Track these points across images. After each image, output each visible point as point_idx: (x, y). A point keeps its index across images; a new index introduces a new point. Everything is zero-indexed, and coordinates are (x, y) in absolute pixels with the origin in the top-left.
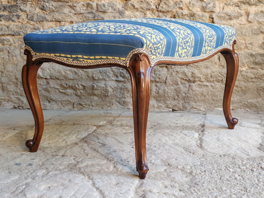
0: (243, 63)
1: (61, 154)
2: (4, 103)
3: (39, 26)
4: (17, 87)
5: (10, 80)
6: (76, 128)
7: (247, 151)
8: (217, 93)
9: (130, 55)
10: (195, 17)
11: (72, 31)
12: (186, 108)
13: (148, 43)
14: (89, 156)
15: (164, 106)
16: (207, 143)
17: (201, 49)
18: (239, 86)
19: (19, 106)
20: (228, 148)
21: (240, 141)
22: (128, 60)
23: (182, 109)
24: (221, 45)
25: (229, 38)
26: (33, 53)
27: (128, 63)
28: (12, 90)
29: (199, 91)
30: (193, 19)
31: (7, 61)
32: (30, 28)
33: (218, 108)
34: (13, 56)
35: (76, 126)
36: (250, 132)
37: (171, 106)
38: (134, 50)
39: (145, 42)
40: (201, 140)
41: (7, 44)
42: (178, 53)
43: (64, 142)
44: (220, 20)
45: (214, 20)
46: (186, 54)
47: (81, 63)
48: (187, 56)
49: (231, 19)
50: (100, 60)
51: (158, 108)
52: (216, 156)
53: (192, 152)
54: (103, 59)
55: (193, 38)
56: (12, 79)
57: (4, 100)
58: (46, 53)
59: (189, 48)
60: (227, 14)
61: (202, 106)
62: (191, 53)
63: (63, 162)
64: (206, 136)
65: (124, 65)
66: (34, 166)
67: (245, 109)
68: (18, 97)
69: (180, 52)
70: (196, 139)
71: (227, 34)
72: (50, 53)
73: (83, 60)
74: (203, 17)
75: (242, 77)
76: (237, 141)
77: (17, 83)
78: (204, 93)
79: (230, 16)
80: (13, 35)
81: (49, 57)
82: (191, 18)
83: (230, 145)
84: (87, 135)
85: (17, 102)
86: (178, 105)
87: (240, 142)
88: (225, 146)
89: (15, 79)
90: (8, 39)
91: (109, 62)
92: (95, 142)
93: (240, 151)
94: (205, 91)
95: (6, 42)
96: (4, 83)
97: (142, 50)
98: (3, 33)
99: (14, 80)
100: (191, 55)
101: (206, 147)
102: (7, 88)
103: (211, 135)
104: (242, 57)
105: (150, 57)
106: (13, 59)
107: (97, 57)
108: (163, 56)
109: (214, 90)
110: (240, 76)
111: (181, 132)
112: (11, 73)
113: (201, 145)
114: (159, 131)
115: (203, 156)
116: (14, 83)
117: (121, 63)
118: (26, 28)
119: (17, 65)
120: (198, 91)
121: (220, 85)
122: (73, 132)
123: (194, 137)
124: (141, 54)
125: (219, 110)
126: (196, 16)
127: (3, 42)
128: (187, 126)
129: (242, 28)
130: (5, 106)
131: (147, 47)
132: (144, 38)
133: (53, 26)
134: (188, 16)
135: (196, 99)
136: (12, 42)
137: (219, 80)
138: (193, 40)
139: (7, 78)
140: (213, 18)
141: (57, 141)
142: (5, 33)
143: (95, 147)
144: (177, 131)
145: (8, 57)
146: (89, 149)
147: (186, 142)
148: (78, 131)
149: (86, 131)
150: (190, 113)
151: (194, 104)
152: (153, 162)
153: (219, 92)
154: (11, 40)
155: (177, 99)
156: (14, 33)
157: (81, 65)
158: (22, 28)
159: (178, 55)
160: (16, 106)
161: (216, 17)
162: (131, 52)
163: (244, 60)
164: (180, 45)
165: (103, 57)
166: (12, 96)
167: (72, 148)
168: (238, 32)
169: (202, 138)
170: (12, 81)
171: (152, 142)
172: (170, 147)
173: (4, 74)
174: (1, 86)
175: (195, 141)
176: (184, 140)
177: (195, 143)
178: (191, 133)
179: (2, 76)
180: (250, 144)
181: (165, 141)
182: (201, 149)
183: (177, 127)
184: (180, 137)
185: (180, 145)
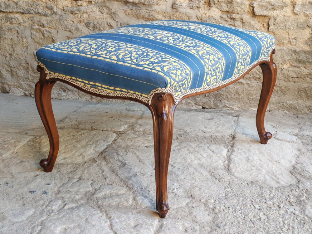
0: (285, 61)
1: (78, 176)
2: (13, 89)
3: (52, 5)
4: (28, 72)
5: (20, 65)
6: (95, 135)
7: (277, 176)
8: (252, 92)
9: (153, 93)
10: (232, 4)
11: (90, 55)
12: (218, 106)
13: (173, 82)
14: (108, 181)
15: (193, 103)
16: (236, 164)
17: (233, 71)
18: (279, 85)
19: (31, 94)
20: (258, 172)
21: (271, 162)
22: (150, 98)
23: (213, 107)
24: (257, 58)
25: (266, 49)
26: (47, 71)
27: (151, 101)
28: (22, 75)
29: (234, 88)
30: (231, 7)
31: (16, 42)
32: (42, 6)
33: (253, 108)
34: (23, 37)
35: (94, 132)
36: (284, 148)
37: (201, 104)
38: (157, 89)
39: (169, 81)
40: (229, 159)
41: (15, 24)
42: (206, 82)
43: (81, 156)
44: (261, 10)
45: (254, 10)
46: (215, 81)
47: (100, 91)
48: (216, 82)
49: (274, 9)
50: (120, 92)
51: (187, 105)
52: (243, 184)
53: (218, 178)
54: (124, 92)
55: (224, 62)
56: (22, 64)
57: (14, 85)
58: (61, 74)
59: (219, 74)
60: (270, 3)
61: (235, 105)
62: (221, 78)
63: (80, 188)
64: (236, 153)
65: (146, 102)
66: (49, 194)
67: (284, 111)
68: (29, 83)
69: (209, 80)
70: (224, 157)
71: (264, 47)
72: (66, 75)
73: (102, 89)
74: (242, 5)
75: (282, 76)
76: (269, 162)
77: (28, 68)
78: (238, 91)
79: (273, 6)
80: (23, 13)
81: (65, 78)
82: (229, 5)
83: (260, 167)
84: (106, 147)
85: (28, 89)
86: (209, 102)
87: (271, 164)
88: (254, 169)
89: (25, 63)
90: (16, 18)
91: (130, 96)
92: (114, 160)
93: (270, 177)
94: (239, 89)
95: (14, 21)
96: (13, 68)
97: (166, 90)
98: (11, 11)
99: (24, 65)
100: (220, 80)
101: (233, 170)
102: (16, 73)
103: (240, 153)
104: (284, 54)
105: (174, 95)
106: (23, 41)
107: (117, 89)
108: (189, 90)
109: (250, 89)
110: (280, 74)
111: (208, 147)
112: (20, 57)
113: (229, 166)
114: (184, 144)
115: (229, 184)
116: (25, 67)
117: (143, 100)
118: (37, 5)
119: (27, 48)
120: (232, 89)
121: (257, 84)
122: (91, 143)
123: (222, 155)
124: (164, 93)
125: (254, 111)
126: (234, 3)
127: (11, 21)
128: (216, 136)
129: (286, 21)
130: (14, 93)
131: (171, 86)
132: (168, 78)
133: (68, 6)
134: (225, 2)
135: (230, 97)
136: (22, 21)
137: (256, 77)
138: (224, 64)
139: (16, 62)
140: (253, 7)
141: (73, 155)
142: (13, 11)
143: (115, 168)
144: (204, 146)
145: (17, 38)
146: (108, 169)
147: (212, 162)
148: (97, 141)
149: (105, 141)
150: (221, 112)
151: (226, 102)
152: (175, 192)
153: (256, 91)
154: (20, 18)
155: (208, 96)
156: (24, 11)
157: (99, 93)
158: (33, 6)
159: (206, 84)
160: (28, 94)
161: (257, 6)
162: (154, 90)
163: (286, 57)
164: (209, 73)
165: (123, 90)
166: (22, 82)
167: (89, 167)
168: (282, 25)
169: (231, 157)
170: (22, 66)
171: (175, 162)
172: (195, 170)
173: (13, 57)
174: (9, 70)
175: (222, 160)
176: (210, 158)
177: (223, 164)
178: (220, 150)
179: (10, 60)
180: (281, 166)
181: (190, 161)
182: (227, 174)
183: (205, 138)
184: (207, 154)
185: (206, 167)
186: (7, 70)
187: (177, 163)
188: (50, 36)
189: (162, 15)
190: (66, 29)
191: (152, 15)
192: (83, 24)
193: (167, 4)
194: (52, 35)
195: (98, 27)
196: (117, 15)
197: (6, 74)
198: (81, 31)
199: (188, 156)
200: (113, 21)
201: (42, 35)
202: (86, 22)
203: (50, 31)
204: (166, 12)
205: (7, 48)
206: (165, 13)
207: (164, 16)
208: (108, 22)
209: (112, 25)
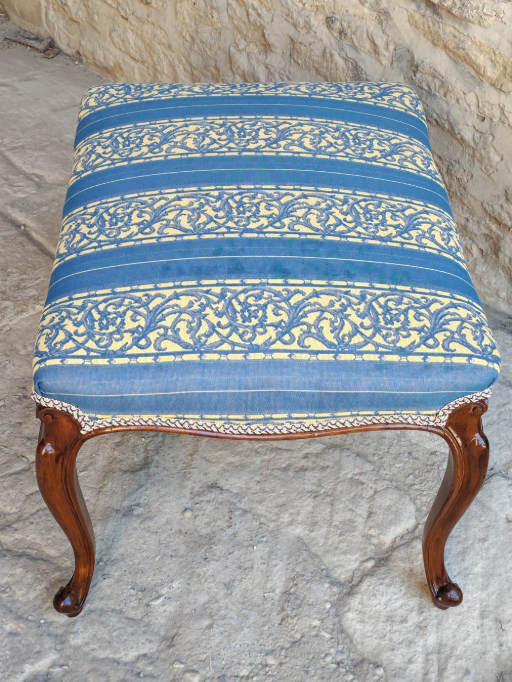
7: (448, 672)
20: (411, 636)
21: (483, 618)
31: (201, 14)
40: (385, 558)
70: (379, 545)
93: (425, 667)
106: (212, 16)
112: (207, 50)
113: (360, 582)
114: (331, 458)
115: (293, 643)
119: (220, 34)
143: (118, 466)
144: (372, 485)
146: (104, 463)
169: (395, 553)
170: (209, 71)
171: (252, 509)
172: (266, 557)
173: (196, 46)
174: (190, 70)
175: (365, 554)
176: (341, 535)
177: (356, 565)
178: (391, 517)
179: (191, 49)
180: (496, 644)
181: (286, 520)
182: (328, 606)
183: (410, 454)
184: (348, 517)
185: (300, 560)
186: (185, 69)
187: (249, 516)
188: (258, 24)
189: (486, 56)
190: (289, 19)
191: (464, 49)
192: (321, 17)
193: (503, 31)
194: (262, 22)
195: (349, 35)
196: (391, 19)
197: (183, 78)
198: (316, 33)
199: (297, 503)
200: (381, 32)
201: (245, 14)
202: (327, 13)
203: (260, 11)
204: (497, 53)
205: (187, 22)
206: (495, 54)
207: (492, 61)
208: (369, 31)
209: (376, 42)
